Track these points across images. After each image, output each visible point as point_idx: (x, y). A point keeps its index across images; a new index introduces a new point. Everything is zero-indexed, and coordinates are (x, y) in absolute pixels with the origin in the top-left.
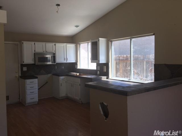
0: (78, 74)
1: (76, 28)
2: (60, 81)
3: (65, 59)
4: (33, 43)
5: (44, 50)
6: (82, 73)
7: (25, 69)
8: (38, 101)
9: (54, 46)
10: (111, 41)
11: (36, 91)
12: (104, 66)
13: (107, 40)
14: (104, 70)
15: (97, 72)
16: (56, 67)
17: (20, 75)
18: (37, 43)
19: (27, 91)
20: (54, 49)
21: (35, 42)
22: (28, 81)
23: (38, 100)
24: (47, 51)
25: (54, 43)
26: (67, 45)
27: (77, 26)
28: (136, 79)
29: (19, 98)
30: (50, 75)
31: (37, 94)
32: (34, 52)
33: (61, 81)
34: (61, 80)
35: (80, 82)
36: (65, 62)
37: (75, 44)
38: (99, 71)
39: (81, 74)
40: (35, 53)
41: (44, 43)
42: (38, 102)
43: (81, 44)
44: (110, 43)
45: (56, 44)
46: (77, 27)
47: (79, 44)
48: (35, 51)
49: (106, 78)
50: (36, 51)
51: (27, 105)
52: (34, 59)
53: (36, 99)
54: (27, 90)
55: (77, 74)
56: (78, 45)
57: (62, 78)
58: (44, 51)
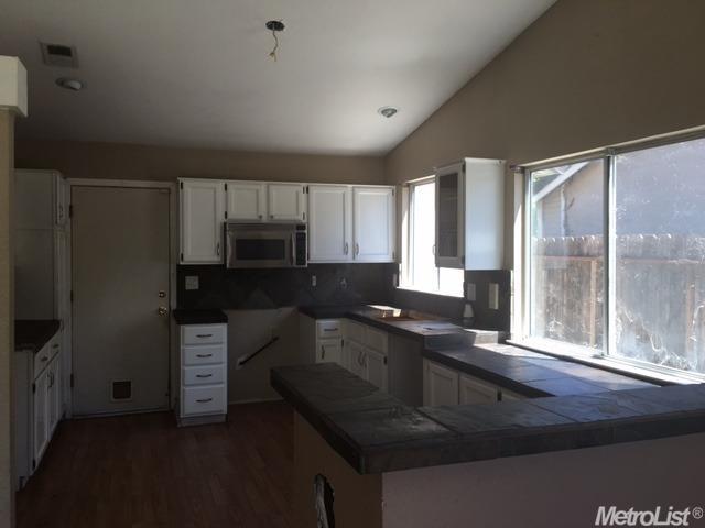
0: (397, 313)
1: (384, 118)
2: (320, 338)
3: (346, 246)
4: (220, 184)
5: (263, 212)
6: (414, 309)
7: (192, 283)
8: (225, 411)
9: (303, 196)
10: (523, 170)
11: (221, 371)
12: (491, 285)
13: (506, 165)
14: (490, 302)
15: (463, 310)
16: (314, 277)
17: (174, 305)
18: (233, 185)
19: (186, 368)
20: (303, 209)
21: (228, 181)
22: (190, 332)
23: (229, 406)
24: (272, 217)
25: (304, 184)
26: (356, 190)
27: (389, 112)
28: (630, 354)
29: (169, 395)
30: (287, 311)
31: (222, 386)
32: (221, 218)
33: (324, 338)
34: (323, 333)
35: (385, 349)
36: (349, 259)
37: (394, 187)
38: (471, 303)
39: (412, 313)
40: (225, 224)
41: (262, 186)
42: (227, 415)
43: (417, 188)
44: (518, 178)
45: (311, 189)
46: (388, 116)
47: (408, 185)
48: (226, 213)
49: (496, 339)
50: (229, 216)
51: (184, 424)
52: (222, 246)
53: (220, 404)
54: (184, 365)
55: (392, 311)
56: (405, 191)
57: (324, 324)
58: (261, 217)
